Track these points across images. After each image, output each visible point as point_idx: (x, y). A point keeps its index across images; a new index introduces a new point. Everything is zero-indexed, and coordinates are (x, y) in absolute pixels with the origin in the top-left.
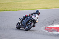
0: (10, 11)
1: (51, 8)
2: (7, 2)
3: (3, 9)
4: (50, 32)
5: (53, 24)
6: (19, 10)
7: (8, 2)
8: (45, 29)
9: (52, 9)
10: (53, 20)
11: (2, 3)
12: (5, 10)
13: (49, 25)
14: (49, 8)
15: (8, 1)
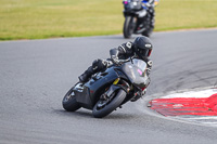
0: (20, 39)
2: (9, 6)
4: (169, 118)
5: (178, 87)
6: (53, 36)
7: (14, 6)
8: (150, 105)
9: (175, 31)
10: (181, 73)
13: (165, 93)
14: (165, 30)
15: (12, 3)
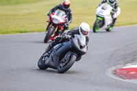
0: (33, 32)
1: (127, 24)
2: (26, 11)
3: (17, 29)
4: (127, 80)
5: (133, 61)
8: (115, 73)
9: (131, 26)
11: (16, 15)
12: (23, 29)
13: (125, 64)
14: (124, 25)
